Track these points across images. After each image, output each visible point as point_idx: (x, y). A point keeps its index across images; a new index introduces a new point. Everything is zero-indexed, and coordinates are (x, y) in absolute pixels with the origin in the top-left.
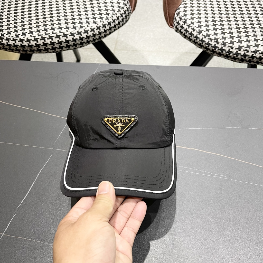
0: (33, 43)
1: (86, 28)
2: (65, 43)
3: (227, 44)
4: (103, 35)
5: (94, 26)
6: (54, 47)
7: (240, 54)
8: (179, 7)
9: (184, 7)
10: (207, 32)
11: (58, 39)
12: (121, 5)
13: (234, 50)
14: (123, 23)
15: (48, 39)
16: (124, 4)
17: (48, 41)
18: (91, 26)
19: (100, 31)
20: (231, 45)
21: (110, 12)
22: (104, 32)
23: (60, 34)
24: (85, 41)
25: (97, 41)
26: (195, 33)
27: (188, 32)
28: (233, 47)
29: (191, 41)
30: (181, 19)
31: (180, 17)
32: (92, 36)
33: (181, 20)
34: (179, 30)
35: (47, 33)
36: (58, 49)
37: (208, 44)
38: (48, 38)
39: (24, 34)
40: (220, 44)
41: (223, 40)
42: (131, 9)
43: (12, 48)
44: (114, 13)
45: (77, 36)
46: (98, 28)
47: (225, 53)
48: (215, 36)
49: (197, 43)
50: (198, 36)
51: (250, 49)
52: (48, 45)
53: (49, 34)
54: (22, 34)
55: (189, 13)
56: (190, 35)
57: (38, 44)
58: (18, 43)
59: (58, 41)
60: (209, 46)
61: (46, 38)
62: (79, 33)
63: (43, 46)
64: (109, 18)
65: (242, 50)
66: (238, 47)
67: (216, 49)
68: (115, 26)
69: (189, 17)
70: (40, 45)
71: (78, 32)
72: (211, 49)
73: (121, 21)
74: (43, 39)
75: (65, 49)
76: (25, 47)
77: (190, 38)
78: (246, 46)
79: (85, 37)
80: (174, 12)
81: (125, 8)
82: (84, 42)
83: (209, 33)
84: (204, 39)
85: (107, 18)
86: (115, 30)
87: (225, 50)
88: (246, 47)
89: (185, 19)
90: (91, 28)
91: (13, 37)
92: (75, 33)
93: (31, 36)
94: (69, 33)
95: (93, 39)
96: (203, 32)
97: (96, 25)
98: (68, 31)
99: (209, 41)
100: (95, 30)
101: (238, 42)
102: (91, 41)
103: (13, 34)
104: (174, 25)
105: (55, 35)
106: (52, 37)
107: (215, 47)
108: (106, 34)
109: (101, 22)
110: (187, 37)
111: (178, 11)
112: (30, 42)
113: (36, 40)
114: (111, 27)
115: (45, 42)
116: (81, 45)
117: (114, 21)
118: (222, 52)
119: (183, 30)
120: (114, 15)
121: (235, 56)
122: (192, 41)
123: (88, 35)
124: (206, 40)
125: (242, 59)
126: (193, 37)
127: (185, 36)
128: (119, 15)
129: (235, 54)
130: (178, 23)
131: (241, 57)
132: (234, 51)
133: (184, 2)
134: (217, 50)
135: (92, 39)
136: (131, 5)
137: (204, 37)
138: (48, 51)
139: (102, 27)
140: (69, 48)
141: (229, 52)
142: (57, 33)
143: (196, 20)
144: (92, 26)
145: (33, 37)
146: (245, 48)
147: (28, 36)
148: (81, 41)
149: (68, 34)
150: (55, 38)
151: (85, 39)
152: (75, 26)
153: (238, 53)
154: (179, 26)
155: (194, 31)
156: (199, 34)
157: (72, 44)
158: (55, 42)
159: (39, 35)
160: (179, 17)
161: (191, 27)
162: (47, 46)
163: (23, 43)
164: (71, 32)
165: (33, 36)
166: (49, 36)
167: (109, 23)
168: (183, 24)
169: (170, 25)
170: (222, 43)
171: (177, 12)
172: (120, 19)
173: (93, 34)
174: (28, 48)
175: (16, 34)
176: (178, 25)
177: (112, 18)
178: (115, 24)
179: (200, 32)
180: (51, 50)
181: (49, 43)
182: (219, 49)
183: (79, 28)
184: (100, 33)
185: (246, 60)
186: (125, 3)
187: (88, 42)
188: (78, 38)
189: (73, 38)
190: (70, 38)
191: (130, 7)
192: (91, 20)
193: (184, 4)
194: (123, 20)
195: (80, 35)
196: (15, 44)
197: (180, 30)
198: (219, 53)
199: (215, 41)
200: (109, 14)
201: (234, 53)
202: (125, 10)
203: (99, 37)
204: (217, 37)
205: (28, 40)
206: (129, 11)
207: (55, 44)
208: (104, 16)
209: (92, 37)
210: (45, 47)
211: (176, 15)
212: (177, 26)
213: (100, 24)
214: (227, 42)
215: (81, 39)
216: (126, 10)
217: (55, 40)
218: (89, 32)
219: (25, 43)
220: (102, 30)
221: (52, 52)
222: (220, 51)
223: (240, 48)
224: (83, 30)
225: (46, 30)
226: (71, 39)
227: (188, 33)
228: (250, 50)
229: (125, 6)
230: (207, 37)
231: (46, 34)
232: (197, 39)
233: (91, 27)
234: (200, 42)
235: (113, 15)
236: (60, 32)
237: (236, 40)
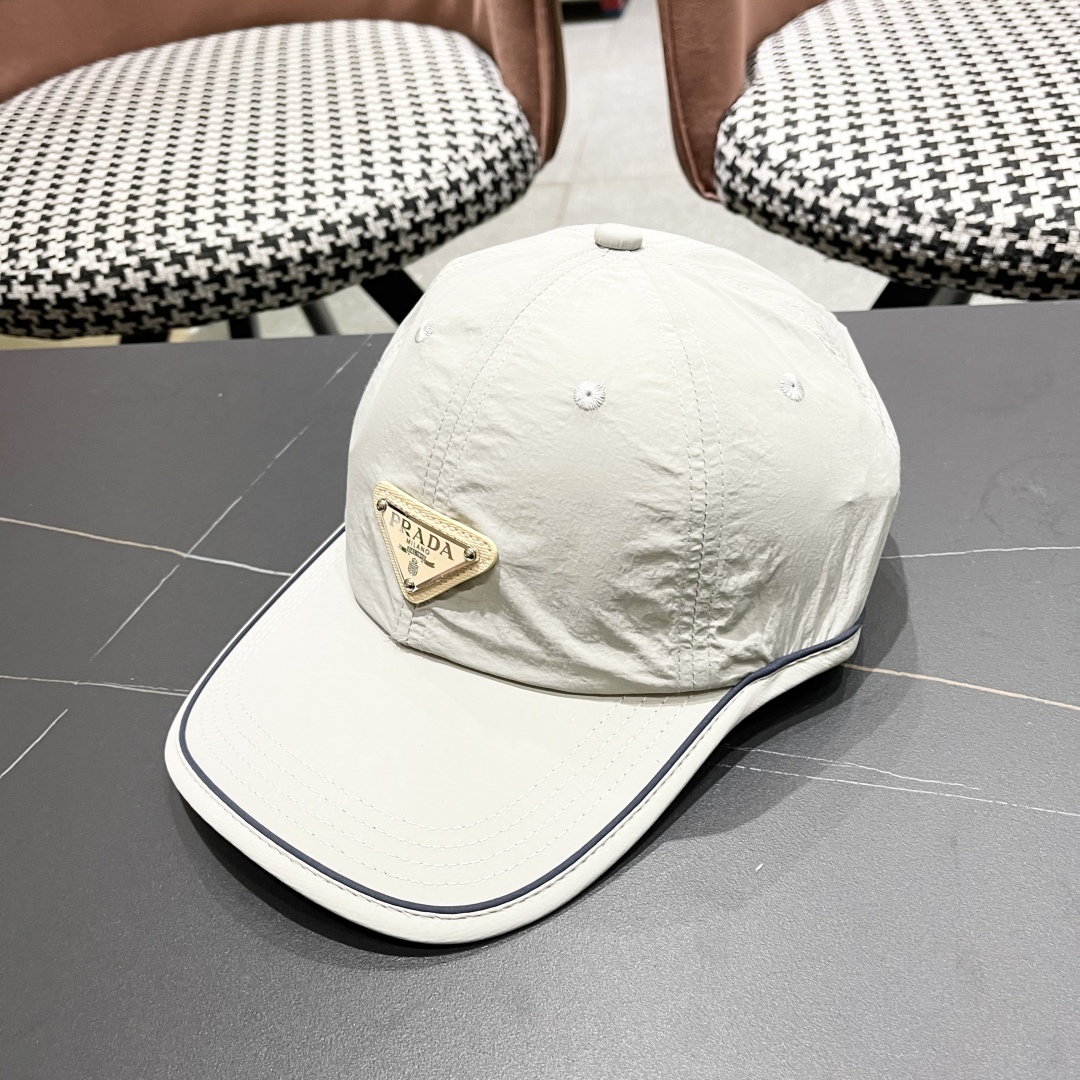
0: (107, 285)
1: (329, 215)
2: (238, 276)
3: (958, 215)
4: (406, 243)
5: (367, 206)
6: (194, 297)
7: (1029, 252)
8: (735, 106)
9: (756, 103)
10: (862, 180)
11: (209, 262)
12: (490, 129)
13: (998, 238)
14: (501, 199)
15: (166, 264)
16: (501, 123)
17: (166, 274)
18: (354, 205)
19: (393, 227)
20: (980, 217)
21: (440, 154)
22: (409, 232)
23: (219, 241)
24: (328, 267)
25: (381, 270)
26: (808, 195)
27: (778, 193)
28: (991, 227)
29: (797, 232)
30: (742, 148)
31: (739, 142)
32: (356, 244)
33: (743, 153)
34: (741, 196)
35: (165, 241)
36: (212, 305)
37: (872, 228)
38: (168, 259)
39: (71, 253)
40: (925, 220)
41: (940, 202)
42: (535, 147)
43: (26, 315)
44: (456, 157)
45: (291, 249)
46: (384, 213)
47: (955, 261)
48: (900, 191)
49: (821, 234)
50: (823, 202)
51: (1072, 223)
52: (167, 290)
53: (173, 244)
54: (63, 255)
55: (775, 120)
56: (787, 208)
57: (125, 287)
58: (47, 292)
59: (210, 269)
60: (875, 240)
61: (157, 260)
62: (300, 235)
63: (148, 299)
64: (433, 176)
65: (1034, 232)
66: (1012, 223)
67: (910, 245)
68: (460, 208)
69: (775, 135)
70: (134, 290)
71: (294, 230)
72: (888, 251)
73: (490, 188)
74: (147, 265)
75: (244, 306)
76: (76, 306)
77: (791, 218)
78: (1051, 214)
79: (327, 250)
80: (712, 130)
81: (507, 140)
82: (324, 275)
83: (869, 184)
84: (850, 212)
85: (425, 176)
86: (461, 228)
87: (954, 245)
88: (1054, 220)
89: (759, 146)
90: (351, 216)
91: (26, 268)
92: (282, 236)
93: (99, 259)
94: (255, 236)
95: (365, 259)
96: (840, 181)
97: (375, 201)
98: (254, 228)
99: (873, 219)
100: (369, 220)
101: (1010, 200)
102: (352, 267)
103: (29, 260)
104: (719, 180)
105: (196, 248)
106: (184, 254)
107: (902, 236)
108: (422, 240)
109: (395, 187)
110: (775, 221)
111: (730, 120)
112: (93, 284)
113: (117, 271)
114: (441, 209)
115: (156, 280)
116: (311, 289)
117: (455, 187)
118: (941, 256)
119: (756, 191)
120: (456, 162)
121: (1005, 265)
122: (798, 235)
123: (339, 243)
124: (862, 214)
125: (1041, 275)
126: (799, 212)
127: (768, 220)
128: (476, 162)
129: (1002, 258)
130: (733, 169)
131: (1035, 267)
132: (998, 243)
133: (755, 88)
134: (914, 249)
135: (358, 262)
136: (534, 130)
137: (848, 202)
138: (169, 318)
139: (402, 211)
140: (260, 300)
141: (975, 251)
142: (204, 239)
143: (808, 143)
144: (356, 207)
145: (109, 260)
146: (1049, 221)
147: (87, 260)
148: (308, 268)
149: (251, 242)
150: (198, 258)
151: (329, 257)
152: (283, 208)
153: (1019, 250)
154: (738, 179)
155: (802, 185)
156: (827, 194)
157: (271, 283)
158: (197, 278)
159: (129, 253)
160: (736, 145)
161: (791, 169)
162: (162, 296)
163: (64, 288)
164: (263, 229)
165: (106, 256)
166: (173, 254)
167: (434, 195)
168: (754, 165)
169: (701, 187)
170: (936, 216)
171: (724, 127)
172: (485, 179)
173: (361, 238)
174: (87, 309)
175: (39, 257)
176: (733, 179)
177: (445, 173)
178: (462, 200)
179: (829, 186)
180: (181, 311)
181: (173, 282)
182: (924, 247)
183: (300, 216)
184: (392, 236)
185: (1061, 281)
186: (506, 121)
187: (342, 276)
188: (297, 256)
189: (272, 257)
190: (261, 255)
191: (532, 139)
192: (354, 185)
193: (756, 92)
194: (496, 185)
195: (302, 244)
196: (36, 296)
197: (746, 194)
198: (929, 261)
199: (901, 213)
200: (433, 163)
201: (1000, 250)
202: (504, 147)
203: (391, 251)
204: (908, 195)
205: (87, 276)
206: (523, 154)
207: (198, 284)
208: (412, 169)
209: (356, 250)
210: (155, 298)
211: (721, 139)
212: (729, 182)
213: (392, 198)
214: (956, 207)
215: (309, 259)
216: (509, 149)
217: (198, 268)
218: (341, 228)
219: (75, 290)
220: (402, 221)
221: (186, 321)
222: (931, 254)
223: (1023, 228)
224: (319, 223)
225: (161, 230)
226: (266, 262)
227: (776, 202)
228: (1073, 227)
229: (505, 131)
230: (864, 202)
231: (159, 246)
232: (818, 220)
233: (349, 210)
234: (834, 230)
235: (452, 166)
236: (219, 234)
237: (1000, 193)
